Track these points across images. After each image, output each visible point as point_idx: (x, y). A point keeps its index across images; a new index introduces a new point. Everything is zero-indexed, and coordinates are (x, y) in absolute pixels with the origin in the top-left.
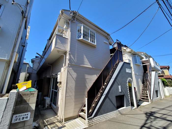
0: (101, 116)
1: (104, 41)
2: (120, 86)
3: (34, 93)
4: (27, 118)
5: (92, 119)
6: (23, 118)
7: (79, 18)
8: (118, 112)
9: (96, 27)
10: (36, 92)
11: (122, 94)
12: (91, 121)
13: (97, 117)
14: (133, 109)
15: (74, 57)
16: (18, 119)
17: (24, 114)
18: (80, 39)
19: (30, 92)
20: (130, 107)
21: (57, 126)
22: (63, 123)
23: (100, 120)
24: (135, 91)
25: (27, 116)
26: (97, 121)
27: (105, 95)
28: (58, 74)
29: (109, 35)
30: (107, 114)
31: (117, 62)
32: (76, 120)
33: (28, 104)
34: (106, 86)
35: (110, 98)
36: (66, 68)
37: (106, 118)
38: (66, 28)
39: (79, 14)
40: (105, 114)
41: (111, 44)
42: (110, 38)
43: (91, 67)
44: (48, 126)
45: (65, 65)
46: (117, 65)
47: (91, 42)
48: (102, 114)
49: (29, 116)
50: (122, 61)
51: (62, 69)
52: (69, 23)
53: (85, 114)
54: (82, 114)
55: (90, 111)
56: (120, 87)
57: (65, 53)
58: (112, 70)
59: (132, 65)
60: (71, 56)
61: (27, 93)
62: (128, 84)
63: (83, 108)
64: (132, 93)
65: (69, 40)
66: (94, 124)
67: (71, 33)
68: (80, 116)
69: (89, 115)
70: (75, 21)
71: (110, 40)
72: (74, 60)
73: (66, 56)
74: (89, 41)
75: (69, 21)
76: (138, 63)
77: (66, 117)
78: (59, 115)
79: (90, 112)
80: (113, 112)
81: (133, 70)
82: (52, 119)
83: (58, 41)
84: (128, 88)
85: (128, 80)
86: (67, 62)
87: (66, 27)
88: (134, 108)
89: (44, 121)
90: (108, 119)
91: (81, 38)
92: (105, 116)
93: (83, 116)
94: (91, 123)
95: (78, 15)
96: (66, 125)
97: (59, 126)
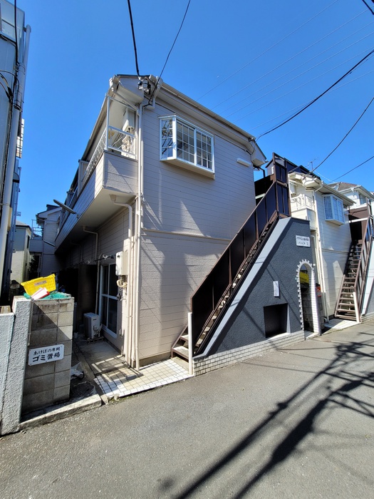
0: (224, 353)
1: (239, 159)
2: (277, 282)
3: (66, 304)
4: (57, 355)
5: (205, 360)
6: (50, 356)
7: (164, 96)
8: (269, 344)
9: (214, 118)
10: (69, 301)
11: (282, 302)
12: (202, 364)
13: (215, 355)
14: (309, 338)
15: (156, 211)
16: (40, 358)
17: (52, 347)
18: (169, 158)
19: (58, 300)
20: (302, 332)
21: (124, 375)
22: (137, 369)
23: (224, 361)
24: (316, 294)
25: (58, 351)
26: (216, 364)
27: (236, 305)
28: (117, 254)
29: (254, 141)
30: (241, 348)
31: (273, 219)
32: (166, 362)
33: (57, 327)
34: (241, 283)
35: (250, 312)
36: (137, 241)
37: (237, 357)
38: (131, 130)
39: (164, 84)
40: (237, 349)
41: (258, 167)
42: (256, 148)
43: (202, 235)
44: (104, 375)
45: (133, 234)
46: (272, 227)
47: (202, 167)
48: (228, 349)
49: (62, 352)
50: (288, 213)
51: (127, 243)
52: (137, 113)
53: (186, 349)
54: (180, 349)
55: (200, 341)
56: (276, 284)
57: (132, 200)
58: (257, 241)
59: (316, 225)
60: (148, 208)
61: (50, 303)
62: (298, 276)
63: (183, 337)
64: (310, 298)
65: (141, 164)
66: (207, 370)
67: (144, 144)
68: (176, 354)
69: (197, 350)
70: (154, 107)
71: (256, 156)
72: (157, 219)
73: (134, 210)
74: (195, 164)
75: (135, 108)
76: (334, 218)
77: (142, 357)
78: (125, 352)
79: (200, 345)
80: (256, 344)
81: (318, 237)
82: (111, 361)
83: (112, 169)
84: (299, 286)
85: (299, 267)
86: (139, 225)
87: (130, 127)
88: (313, 335)
89: (93, 365)
90: (243, 359)
91: (172, 156)
92: (235, 354)
93: (184, 354)
94: (201, 368)
95: (161, 88)
96: (144, 373)
97: (128, 375)
